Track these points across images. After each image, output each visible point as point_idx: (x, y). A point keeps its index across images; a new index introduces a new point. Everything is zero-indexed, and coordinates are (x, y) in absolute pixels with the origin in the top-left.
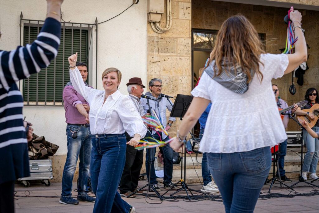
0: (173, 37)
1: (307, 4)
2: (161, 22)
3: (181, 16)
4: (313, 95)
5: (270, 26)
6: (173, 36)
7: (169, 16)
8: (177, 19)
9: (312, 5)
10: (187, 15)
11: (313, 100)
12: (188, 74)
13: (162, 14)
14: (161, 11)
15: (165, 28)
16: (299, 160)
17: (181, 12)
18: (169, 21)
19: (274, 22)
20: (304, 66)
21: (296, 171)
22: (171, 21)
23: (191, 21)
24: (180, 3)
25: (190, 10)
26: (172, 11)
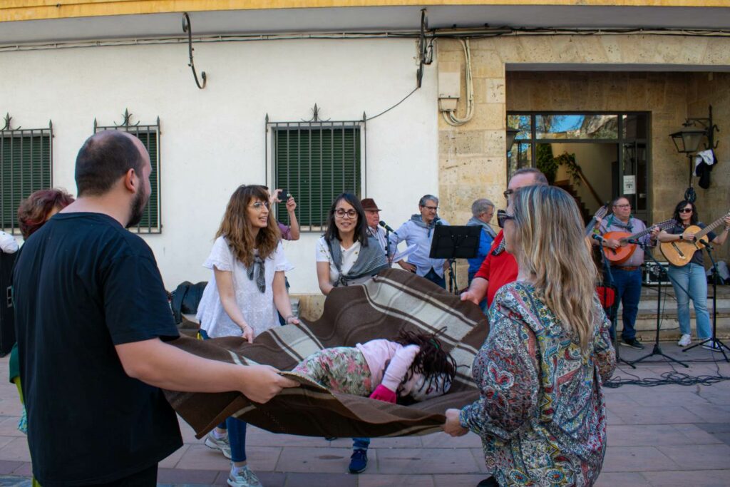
0: (478, 131)
1: (701, 64)
2: (458, 110)
3: (489, 98)
4: (685, 212)
5: (658, 100)
6: (478, 128)
7: (470, 101)
8: (484, 103)
9: (712, 64)
10: (498, 96)
11: (685, 220)
12: (500, 182)
13: (458, 99)
14: (457, 95)
15: (465, 117)
16: (674, 309)
17: (489, 93)
18: (471, 107)
19: (665, 93)
20: (709, 159)
21: (670, 328)
22: (473, 107)
23: (505, 106)
24: (488, 80)
25: (503, 89)
26: (474, 92)
